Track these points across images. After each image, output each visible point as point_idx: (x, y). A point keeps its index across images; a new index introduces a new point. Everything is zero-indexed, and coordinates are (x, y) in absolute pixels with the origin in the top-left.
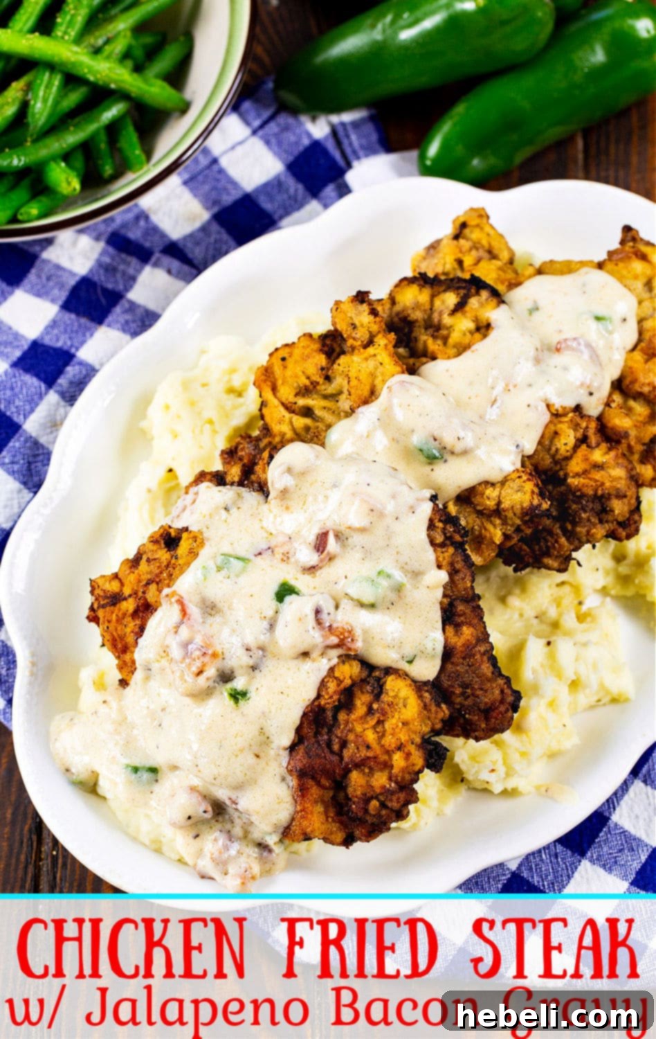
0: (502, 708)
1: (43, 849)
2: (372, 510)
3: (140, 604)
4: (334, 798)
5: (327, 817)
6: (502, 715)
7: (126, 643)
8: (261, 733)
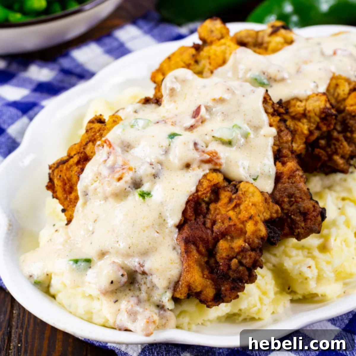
0: (315, 214)
1: (11, 345)
2: (228, 89)
3: (81, 157)
4: (207, 263)
5: (203, 275)
6: (315, 217)
7: (72, 183)
8: (160, 216)
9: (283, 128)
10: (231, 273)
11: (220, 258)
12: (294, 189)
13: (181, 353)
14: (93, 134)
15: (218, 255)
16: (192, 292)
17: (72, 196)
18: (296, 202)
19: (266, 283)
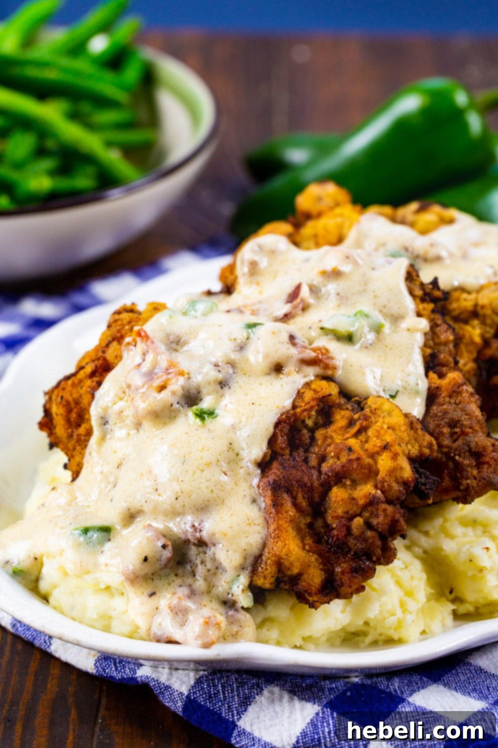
2: (347, 257)
3: (98, 365)
4: (310, 526)
5: (304, 545)
7: (81, 408)
8: (230, 448)
9: (439, 322)
10: (351, 541)
11: (333, 517)
12: (459, 413)
13: (263, 686)
14: (118, 328)
15: (329, 513)
16: (284, 576)
17: (82, 430)
18: (464, 433)
19: (412, 577)
